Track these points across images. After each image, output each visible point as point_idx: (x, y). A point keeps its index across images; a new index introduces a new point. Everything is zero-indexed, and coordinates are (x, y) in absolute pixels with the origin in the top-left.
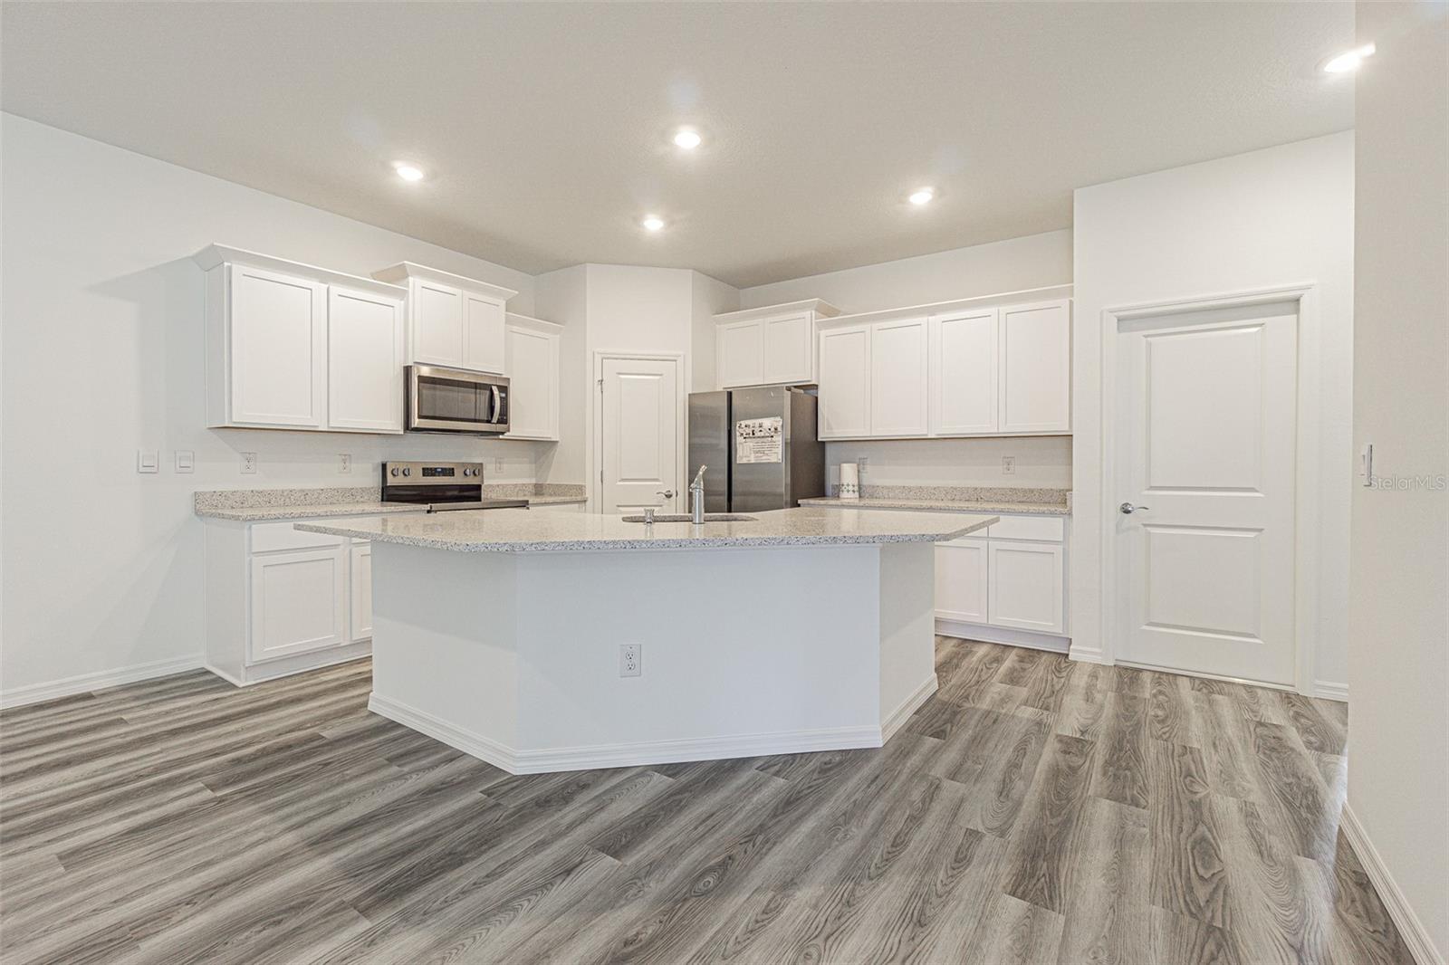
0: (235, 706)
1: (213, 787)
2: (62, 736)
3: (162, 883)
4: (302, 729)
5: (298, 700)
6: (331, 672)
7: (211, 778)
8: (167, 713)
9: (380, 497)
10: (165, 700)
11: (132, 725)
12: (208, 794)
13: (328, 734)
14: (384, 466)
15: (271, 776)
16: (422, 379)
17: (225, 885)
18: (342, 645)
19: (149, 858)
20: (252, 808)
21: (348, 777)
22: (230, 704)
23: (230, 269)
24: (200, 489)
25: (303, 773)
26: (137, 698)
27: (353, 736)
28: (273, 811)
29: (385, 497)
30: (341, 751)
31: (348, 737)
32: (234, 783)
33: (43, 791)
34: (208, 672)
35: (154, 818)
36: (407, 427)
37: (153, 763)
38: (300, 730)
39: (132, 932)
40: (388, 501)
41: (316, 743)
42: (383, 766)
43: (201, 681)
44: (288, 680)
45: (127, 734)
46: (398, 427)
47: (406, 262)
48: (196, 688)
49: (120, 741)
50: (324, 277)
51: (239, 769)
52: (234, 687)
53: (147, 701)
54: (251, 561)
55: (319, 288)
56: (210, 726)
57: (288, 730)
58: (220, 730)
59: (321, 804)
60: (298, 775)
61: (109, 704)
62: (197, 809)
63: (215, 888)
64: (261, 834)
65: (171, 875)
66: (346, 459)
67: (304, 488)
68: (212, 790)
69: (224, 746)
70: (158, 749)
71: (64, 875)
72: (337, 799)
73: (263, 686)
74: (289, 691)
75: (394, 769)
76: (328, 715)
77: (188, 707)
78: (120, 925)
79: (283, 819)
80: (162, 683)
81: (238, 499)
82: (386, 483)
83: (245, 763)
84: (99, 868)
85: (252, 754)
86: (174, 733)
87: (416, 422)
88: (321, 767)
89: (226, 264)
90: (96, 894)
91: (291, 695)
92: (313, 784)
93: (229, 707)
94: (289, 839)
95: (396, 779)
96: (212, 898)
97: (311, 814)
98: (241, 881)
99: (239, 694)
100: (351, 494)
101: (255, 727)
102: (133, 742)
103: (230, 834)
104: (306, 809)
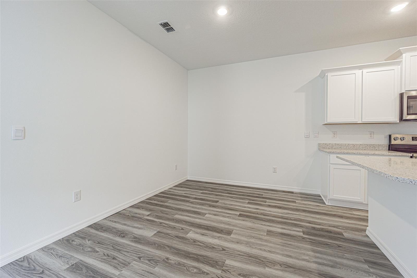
0: (322, 210)
1: (304, 233)
2: (283, 201)
3: (278, 254)
4: (338, 228)
5: (341, 217)
6: (358, 212)
7: (304, 229)
8: (305, 204)
9: (388, 149)
10: (307, 200)
11: (297, 204)
12: (301, 234)
13: (346, 235)
14: (390, 136)
15: (320, 239)
16: (409, 98)
17: (290, 267)
18: (363, 203)
19: (280, 244)
20: (309, 247)
21: (345, 257)
22: (321, 209)
23: (327, 75)
24: (320, 142)
25: (330, 245)
26: (301, 197)
27: (355, 241)
28: (314, 252)
29: (390, 149)
30: (347, 245)
31: (352, 241)
32: (309, 235)
33: (274, 212)
34: (320, 196)
35: (288, 233)
36: (401, 119)
37: (295, 217)
38: (337, 228)
39: (267, 263)
40: (391, 150)
41: (339, 236)
42: (361, 262)
43: (317, 199)
44: (342, 208)
45: (294, 206)
46: (397, 120)
47: (400, 48)
48: (315, 200)
49: (292, 207)
50: (360, 68)
51: (313, 231)
52: (324, 203)
53: (302, 199)
54: (330, 166)
55: (358, 72)
56: (313, 213)
57: (333, 226)
58: (315, 216)
59: (330, 260)
60: (328, 244)
61: (295, 196)
62: (297, 237)
63: (288, 266)
64: (307, 258)
65: (282, 253)
66: (371, 133)
67: (354, 143)
68: (303, 234)
69: (313, 221)
70: (298, 214)
71: (265, 236)
72: (337, 263)
73: (333, 207)
74: (340, 212)
75: (366, 266)
76: (349, 227)
77: (310, 205)
78: (265, 258)
79: (316, 257)
80: (308, 195)
81: (331, 146)
82: (391, 143)
83: (315, 230)
84: (271, 239)
85: (318, 228)
86: (304, 211)
87: (406, 117)
88: (337, 246)
89: (326, 74)
90: (267, 246)
91: (340, 214)
92: (331, 251)
93: (320, 210)
94: (314, 266)
95: (365, 272)
96: (286, 269)
97: (325, 262)
98: (295, 269)
99: (325, 207)
100: (374, 147)
101: (324, 220)
102: (294, 209)
103: (300, 251)
104: (324, 259)
